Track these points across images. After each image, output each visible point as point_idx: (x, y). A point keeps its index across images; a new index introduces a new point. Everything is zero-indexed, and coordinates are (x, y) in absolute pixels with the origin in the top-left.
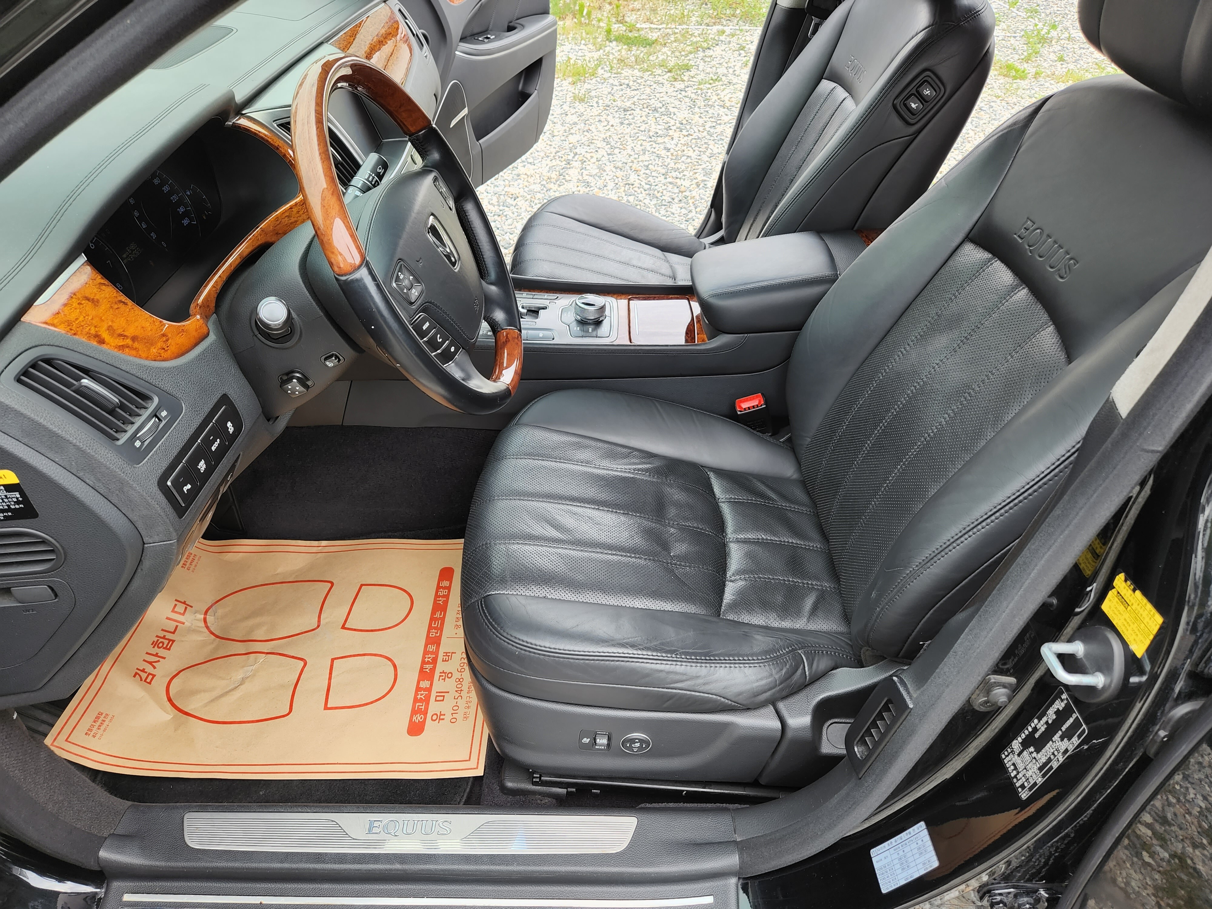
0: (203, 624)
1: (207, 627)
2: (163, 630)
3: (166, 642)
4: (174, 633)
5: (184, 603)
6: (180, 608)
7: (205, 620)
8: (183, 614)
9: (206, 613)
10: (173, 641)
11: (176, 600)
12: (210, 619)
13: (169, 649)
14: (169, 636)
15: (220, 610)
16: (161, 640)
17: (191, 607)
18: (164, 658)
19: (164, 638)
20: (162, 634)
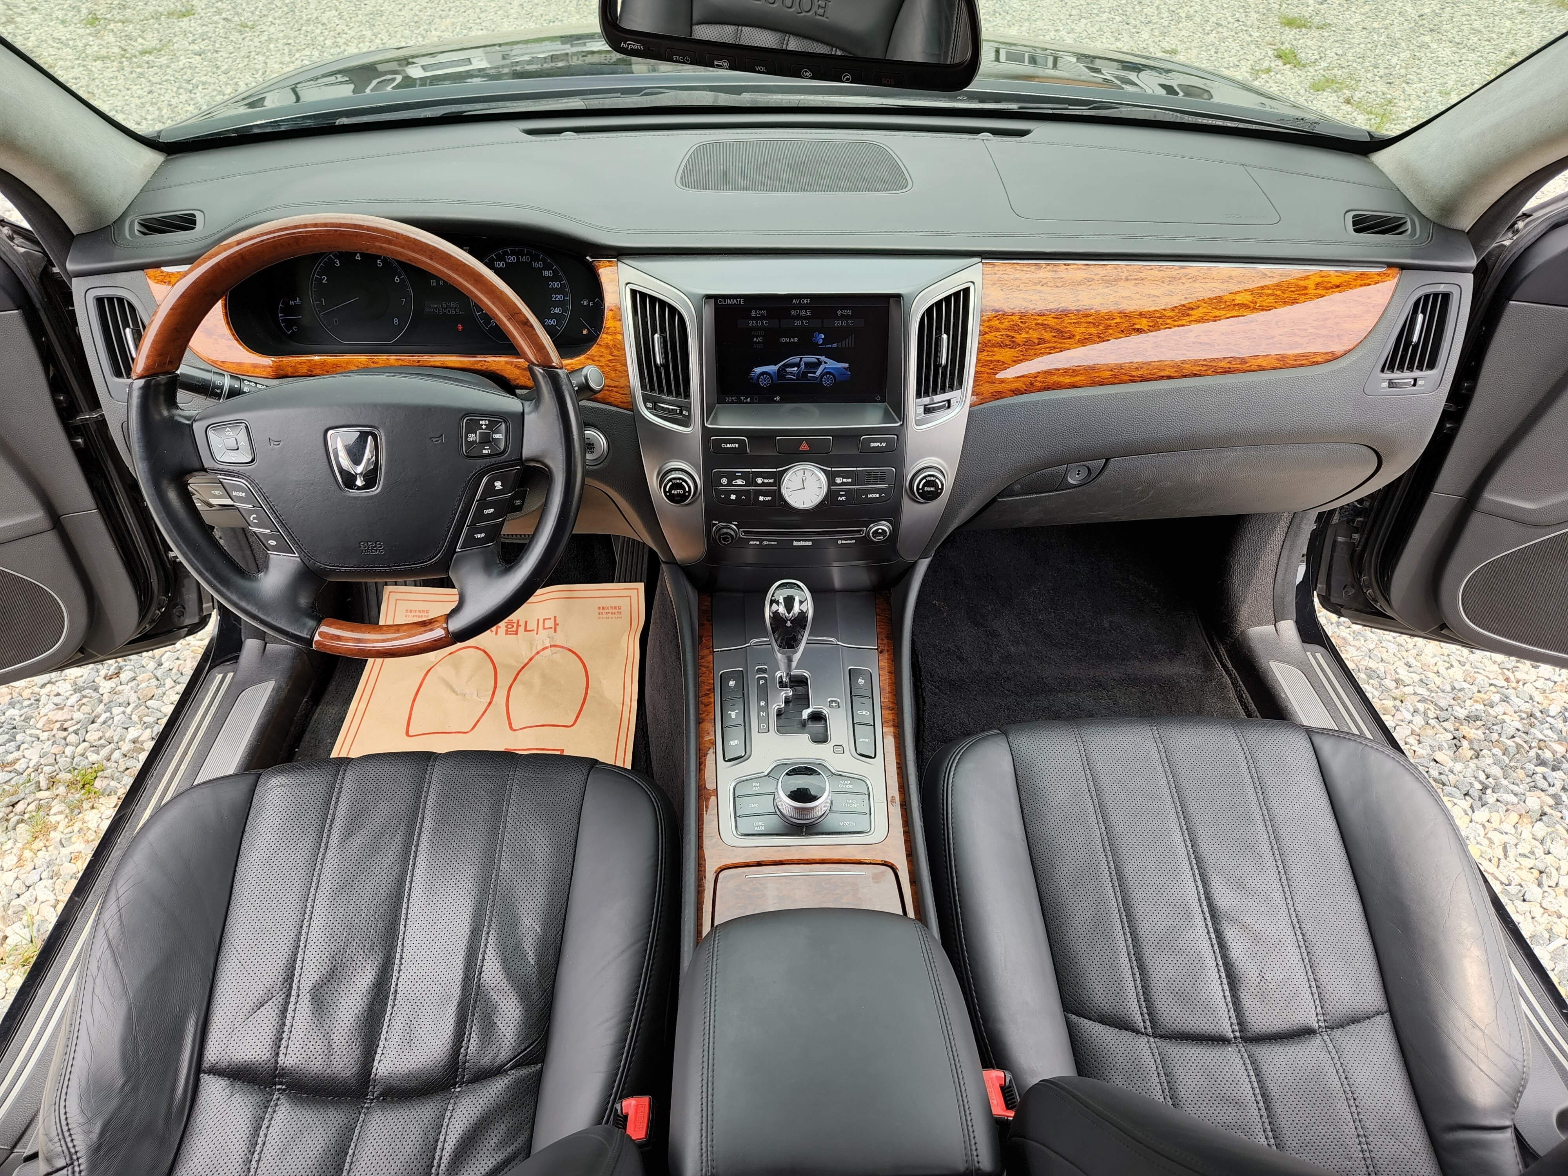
0: (539, 648)
1: (538, 653)
2: (526, 622)
3: (514, 629)
4: (526, 630)
5: (556, 624)
6: (549, 624)
7: (547, 648)
8: (544, 628)
9: (551, 646)
10: (517, 634)
11: (555, 617)
12: (548, 651)
13: (506, 634)
14: (521, 629)
15: (559, 656)
16: (515, 625)
17: (555, 631)
18: (496, 633)
19: (518, 625)
20: (522, 623)
